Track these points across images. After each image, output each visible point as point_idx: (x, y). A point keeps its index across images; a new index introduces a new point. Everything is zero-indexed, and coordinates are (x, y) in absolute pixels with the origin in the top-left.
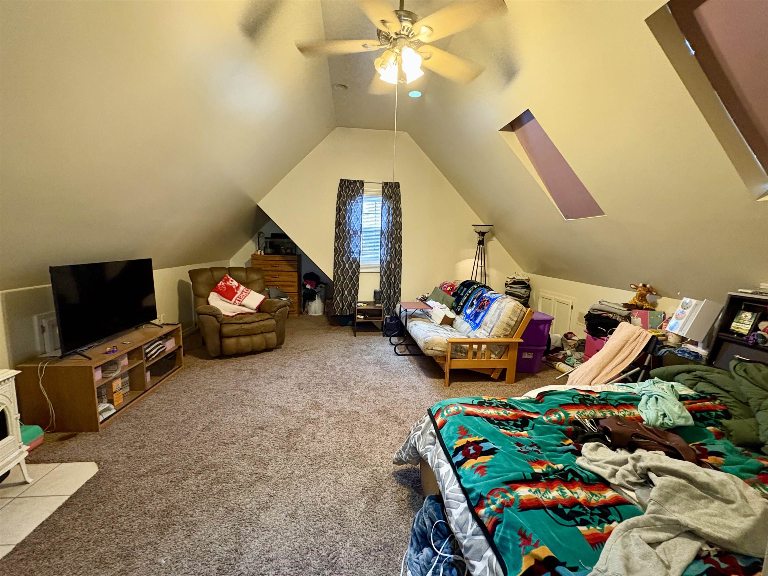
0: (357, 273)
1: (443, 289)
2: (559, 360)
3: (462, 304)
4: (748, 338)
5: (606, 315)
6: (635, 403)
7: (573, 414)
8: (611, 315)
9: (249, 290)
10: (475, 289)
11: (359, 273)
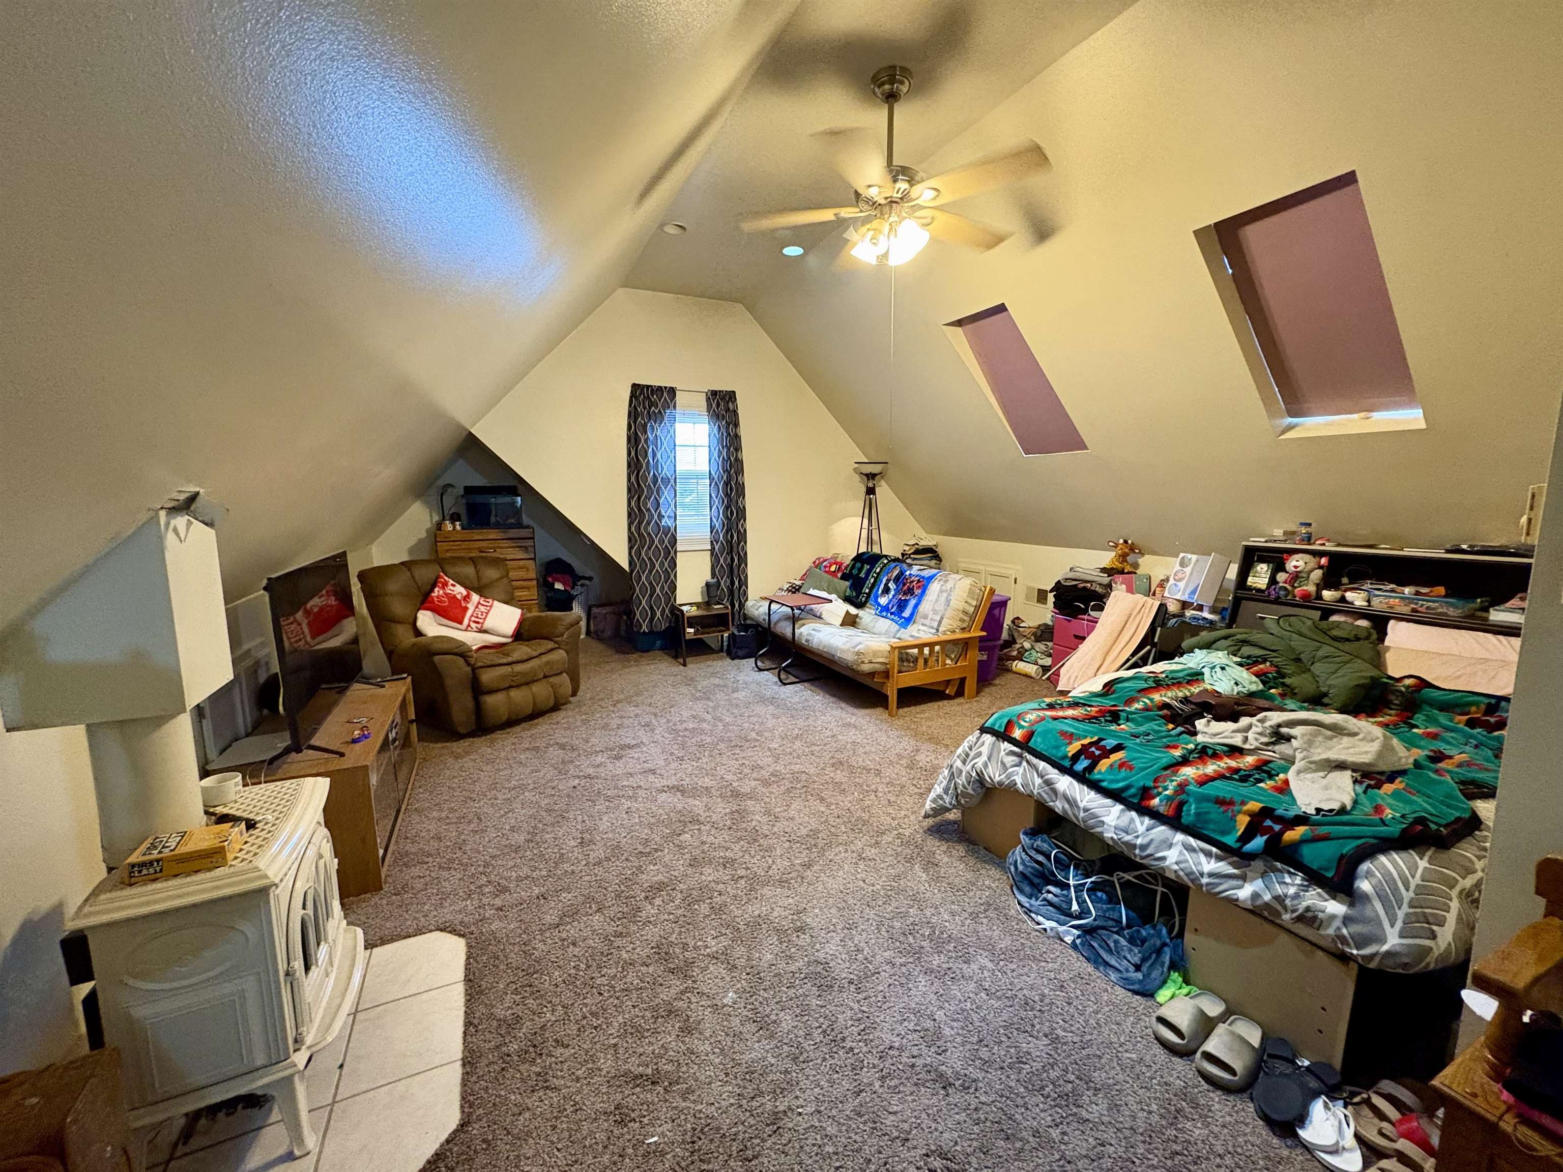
0: (672, 553)
1: (822, 568)
2: (1014, 659)
3: (867, 591)
4: (1269, 593)
5: (1083, 585)
6: (1200, 677)
7: (1157, 697)
8: (1089, 585)
9: (490, 601)
10: (885, 565)
11: (676, 552)
